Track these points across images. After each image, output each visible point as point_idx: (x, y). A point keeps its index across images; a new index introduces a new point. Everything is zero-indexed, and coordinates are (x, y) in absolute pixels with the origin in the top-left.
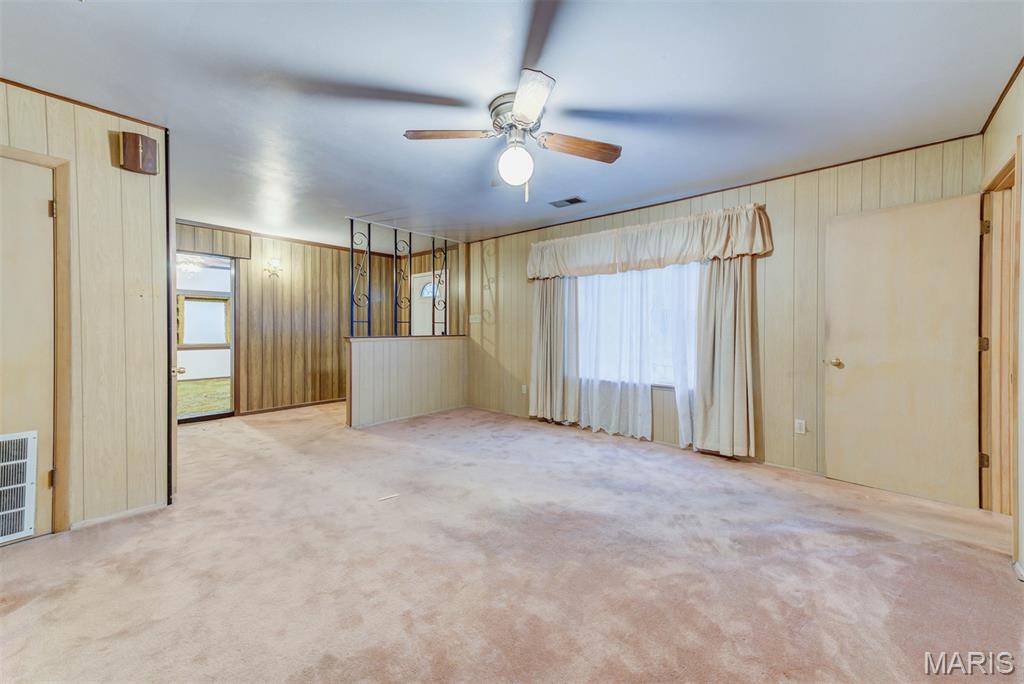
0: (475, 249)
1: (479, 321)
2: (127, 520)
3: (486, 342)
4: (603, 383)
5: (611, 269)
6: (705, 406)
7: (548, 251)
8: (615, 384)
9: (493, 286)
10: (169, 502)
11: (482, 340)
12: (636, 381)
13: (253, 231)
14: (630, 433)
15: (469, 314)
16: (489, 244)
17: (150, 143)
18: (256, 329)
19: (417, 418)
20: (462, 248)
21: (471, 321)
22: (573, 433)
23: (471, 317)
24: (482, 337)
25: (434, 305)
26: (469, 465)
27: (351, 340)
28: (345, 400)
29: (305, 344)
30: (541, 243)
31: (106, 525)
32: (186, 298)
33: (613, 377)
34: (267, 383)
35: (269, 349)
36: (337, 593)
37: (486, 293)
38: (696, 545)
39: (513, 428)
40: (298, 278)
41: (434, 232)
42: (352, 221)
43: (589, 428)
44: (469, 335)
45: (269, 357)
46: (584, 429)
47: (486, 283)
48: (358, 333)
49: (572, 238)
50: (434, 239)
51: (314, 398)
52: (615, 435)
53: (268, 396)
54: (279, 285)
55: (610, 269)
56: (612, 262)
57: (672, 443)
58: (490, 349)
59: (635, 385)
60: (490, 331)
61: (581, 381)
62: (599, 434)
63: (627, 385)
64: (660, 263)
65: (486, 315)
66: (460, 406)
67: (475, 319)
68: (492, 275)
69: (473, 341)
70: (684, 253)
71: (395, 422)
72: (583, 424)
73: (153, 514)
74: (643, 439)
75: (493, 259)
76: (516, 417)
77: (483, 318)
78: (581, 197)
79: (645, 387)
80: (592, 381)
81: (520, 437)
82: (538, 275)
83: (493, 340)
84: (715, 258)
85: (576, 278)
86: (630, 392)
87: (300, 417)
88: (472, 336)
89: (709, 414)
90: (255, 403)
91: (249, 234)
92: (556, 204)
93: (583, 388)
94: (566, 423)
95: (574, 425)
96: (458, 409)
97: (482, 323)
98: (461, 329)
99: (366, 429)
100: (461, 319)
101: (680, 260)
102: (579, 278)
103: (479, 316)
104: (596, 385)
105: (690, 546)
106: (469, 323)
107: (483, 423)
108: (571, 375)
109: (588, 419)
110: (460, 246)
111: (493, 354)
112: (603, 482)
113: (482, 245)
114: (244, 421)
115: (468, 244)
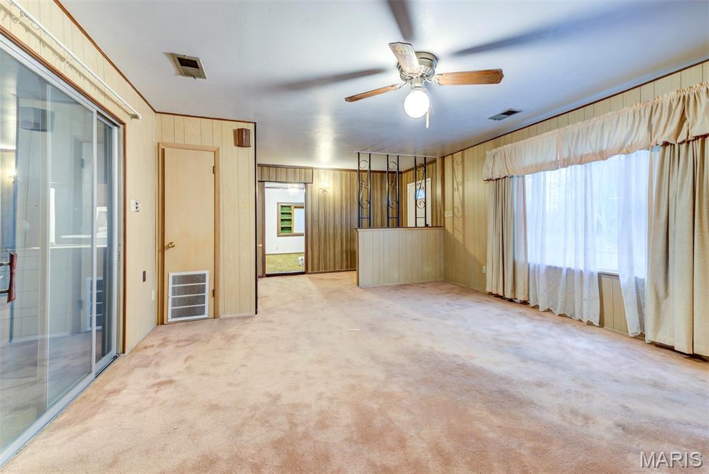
0: (448, 161)
1: (451, 215)
2: (238, 318)
3: (456, 232)
4: (549, 268)
5: (555, 166)
6: (657, 297)
7: (499, 156)
8: (561, 269)
9: (460, 188)
10: (256, 313)
11: (453, 231)
12: (581, 267)
13: (314, 166)
14: (577, 317)
15: (444, 210)
16: (458, 156)
17: (247, 131)
18: (316, 224)
19: (401, 286)
20: (439, 162)
21: (446, 216)
22: (523, 309)
23: (446, 212)
24: (454, 228)
25: (416, 204)
26: (415, 320)
27: (358, 230)
28: (355, 270)
29: (342, 232)
30: (494, 151)
31: (231, 319)
32: (295, 207)
33: (559, 264)
34: (321, 256)
35: (322, 237)
36: (296, 373)
37: (456, 193)
38: (569, 416)
39: (468, 300)
40: (338, 192)
41: (415, 153)
42: (359, 153)
43: (536, 307)
44: (444, 227)
45: (322, 241)
46: (533, 307)
47: (455, 186)
48: (374, 226)
49: (518, 143)
50: (415, 157)
51: (347, 267)
52: (560, 315)
53: (322, 264)
54: (328, 196)
55: (553, 166)
56: (554, 159)
57: (621, 332)
58: (459, 237)
59: (581, 271)
60: (459, 223)
61: (529, 265)
62: (545, 314)
63: (573, 271)
64: (602, 156)
65: (456, 210)
66: (438, 280)
67: (448, 214)
68: (460, 180)
69: (447, 231)
70: (629, 143)
71: (387, 286)
72: (532, 303)
73: (248, 317)
74: (590, 324)
75: (460, 167)
76: (478, 291)
77: (453, 213)
78: (515, 109)
79: (592, 274)
80: (539, 266)
81: (469, 307)
82: (490, 177)
83: (461, 230)
84: (666, 144)
85: (523, 176)
86: (576, 277)
87: (337, 278)
88: (446, 227)
89: (663, 306)
90: (316, 267)
91: (312, 169)
92: (494, 118)
93: (530, 272)
94: (517, 301)
95: (525, 303)
96: (434, 282)
97: (453, 217)
98: (439, 222)
99: (366, 289)
100: (439, 214)
101: (625, 150)
102: (526, 176)
103: (451, 212)
104: (542, 271)
105: (561, 415)
106: (444, 217)
107: (448, 293)
108: (520, 260)
109: (536, 299)
110: (438, 160)
111: (461, 241)
112: (516, 350)
113: (453, 157)
114: (310, 278)
115: (443, 158)
